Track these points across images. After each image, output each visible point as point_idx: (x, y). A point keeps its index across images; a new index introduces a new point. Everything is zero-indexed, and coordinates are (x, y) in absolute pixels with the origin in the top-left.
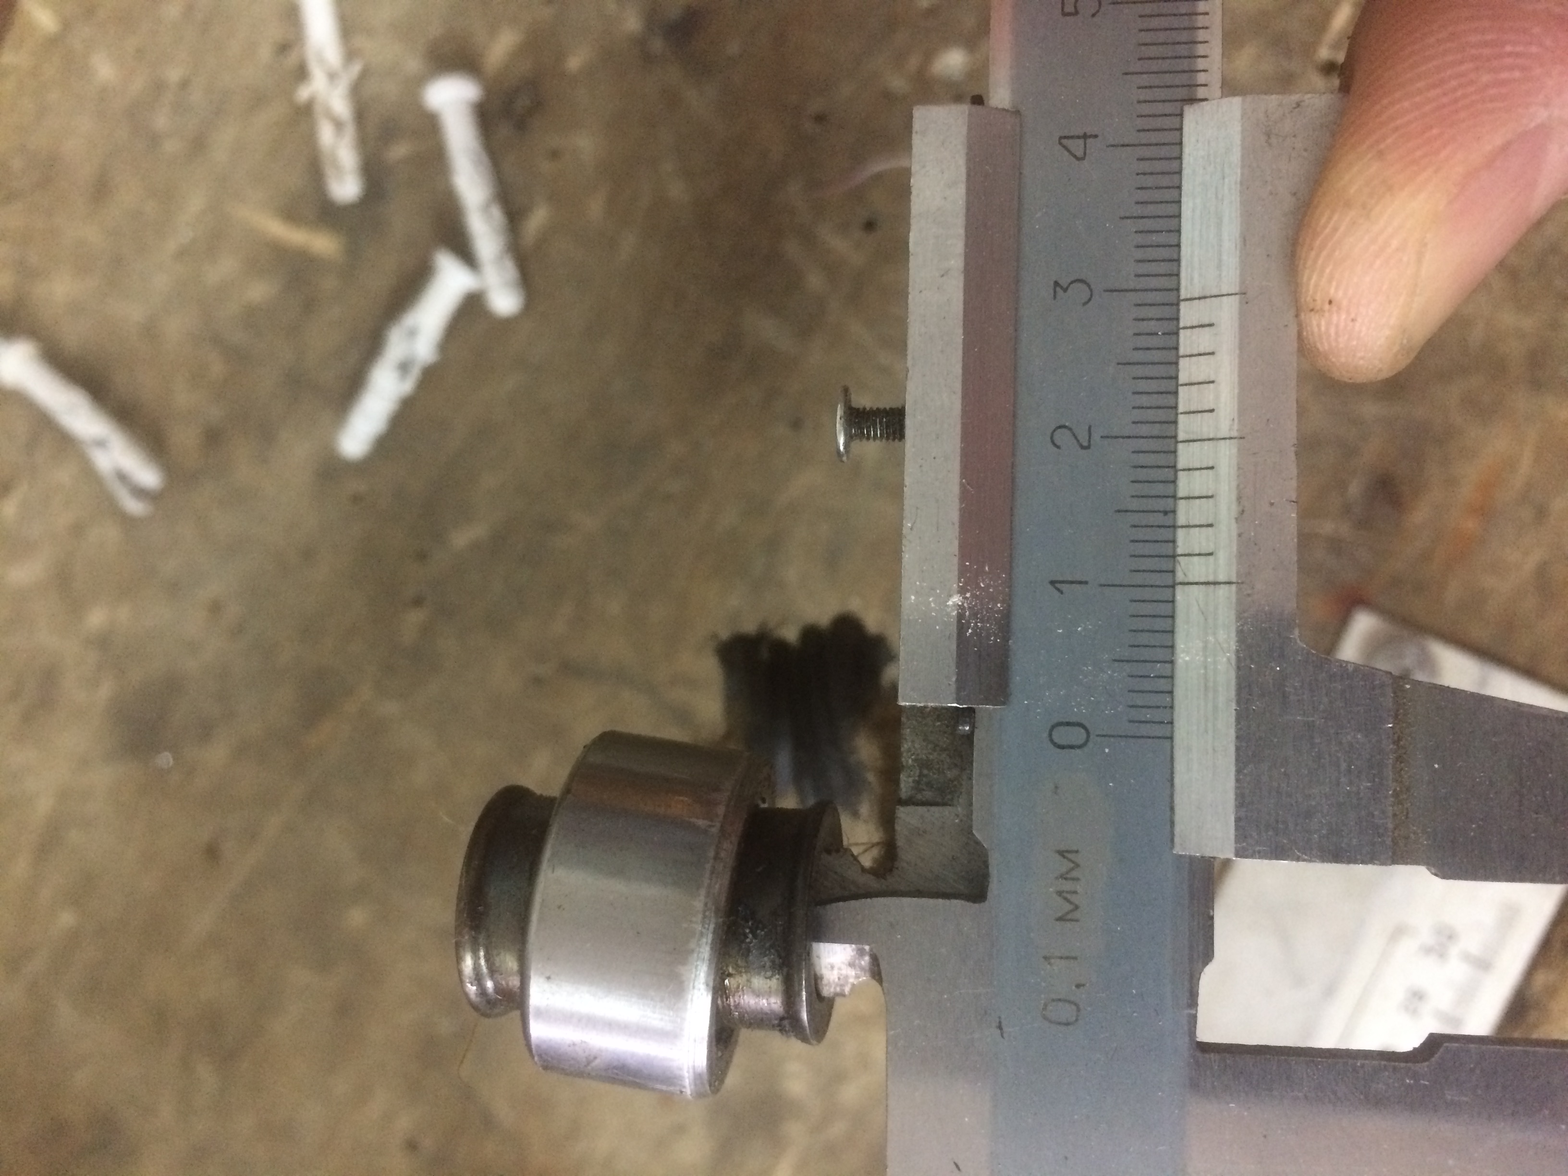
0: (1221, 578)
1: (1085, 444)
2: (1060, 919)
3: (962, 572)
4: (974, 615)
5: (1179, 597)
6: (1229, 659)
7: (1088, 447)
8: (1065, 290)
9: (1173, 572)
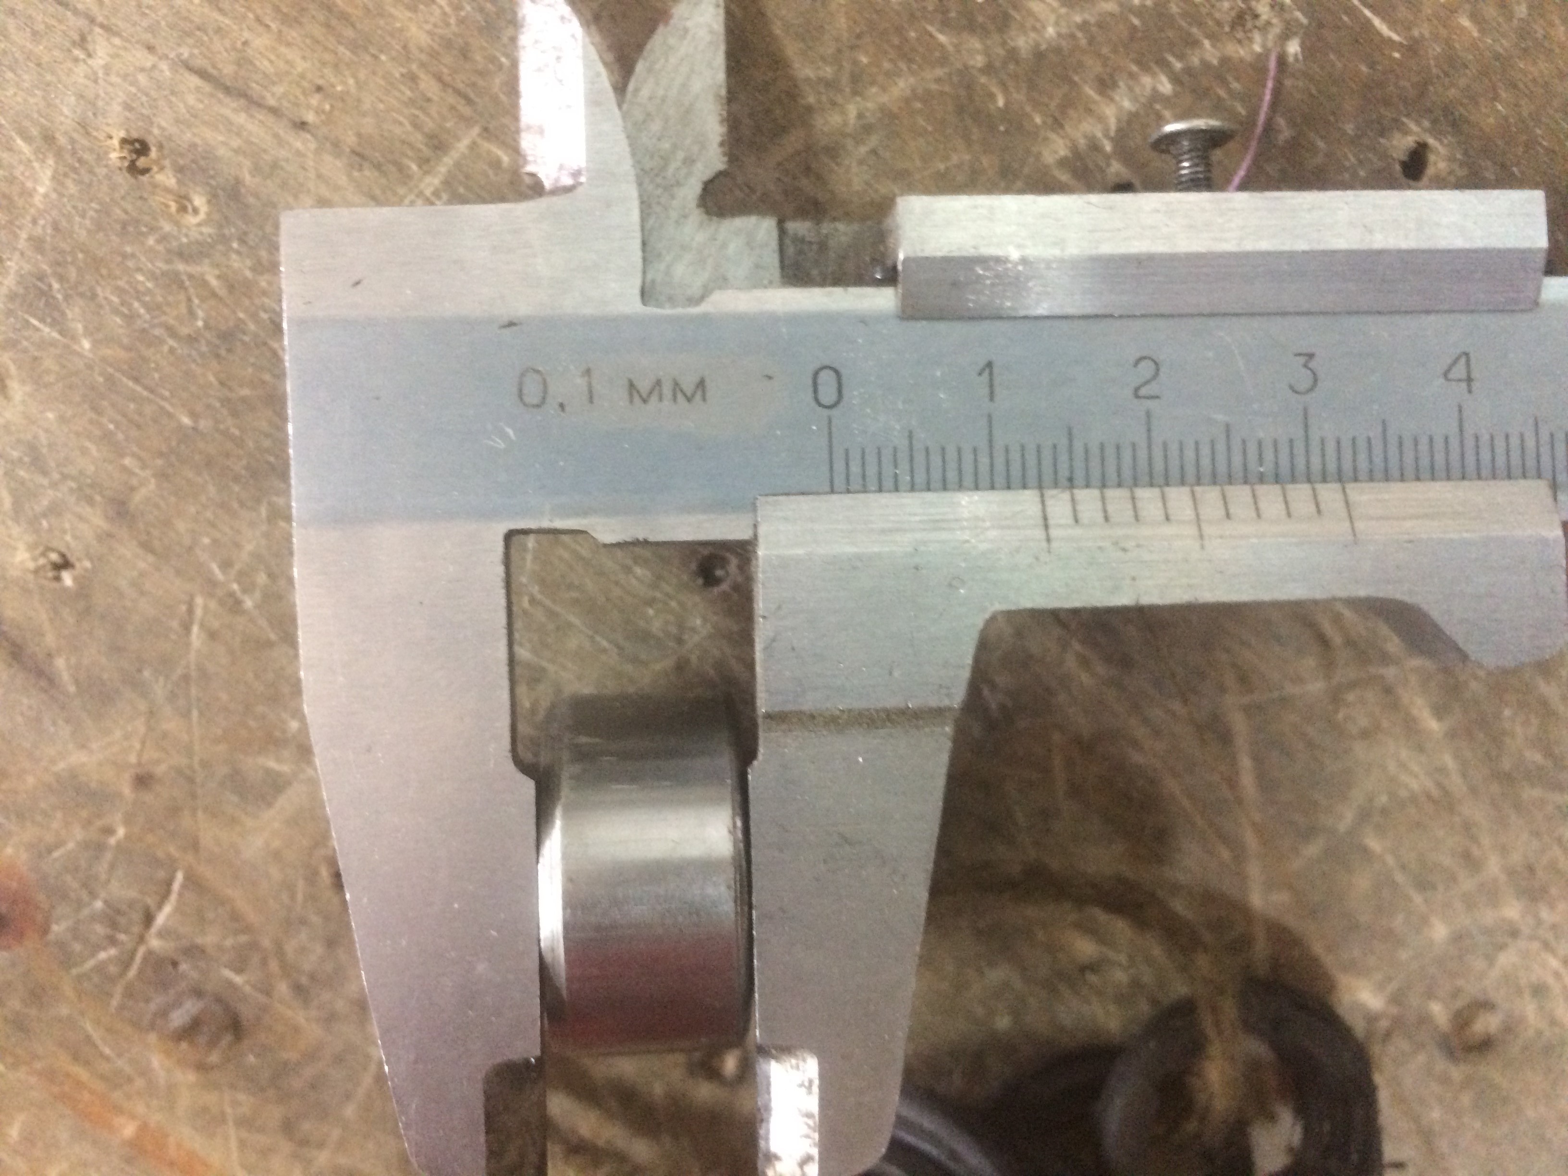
0: (1054, 532)
2: (631, 385)
5: (1027, 492)
6: (967, 542)
7: (1137, 395)
8: (1305, 366)
9: (1054, 487)
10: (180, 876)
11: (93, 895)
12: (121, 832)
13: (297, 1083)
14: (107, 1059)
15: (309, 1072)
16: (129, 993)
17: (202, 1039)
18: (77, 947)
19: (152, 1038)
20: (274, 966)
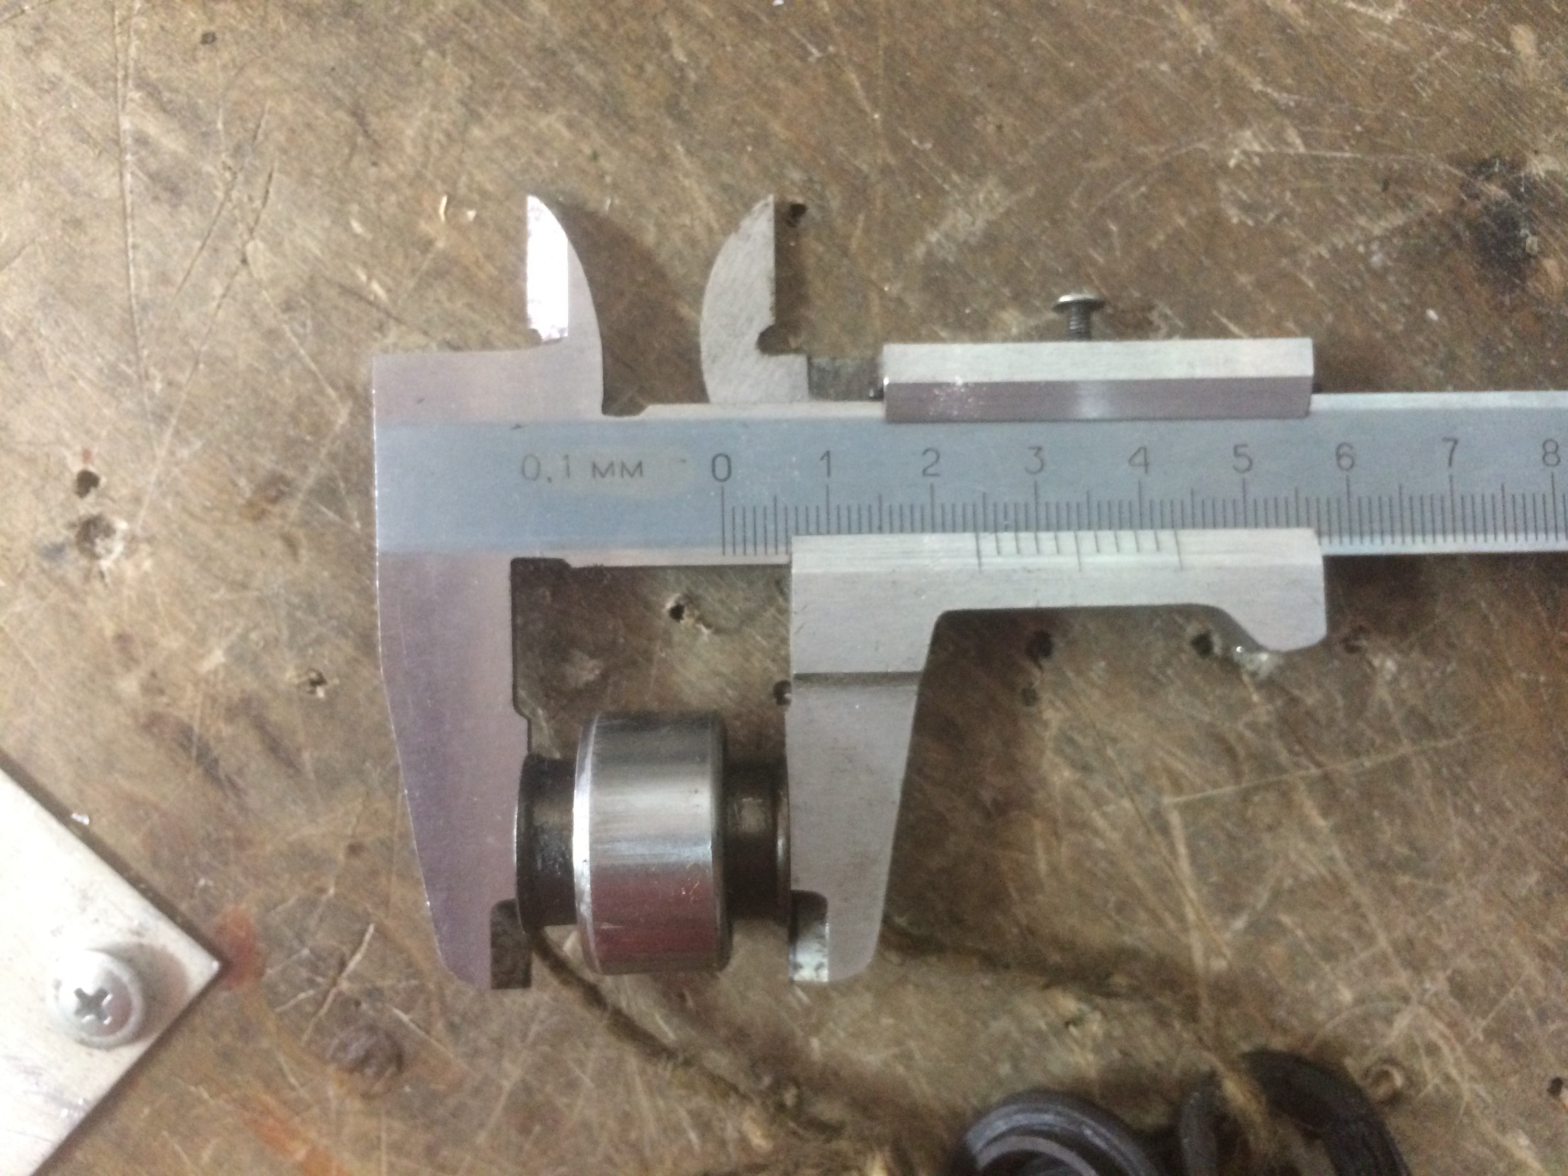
1: (927, 472)
4: (949, 395)
5: (967, 534)
7: (924, 474)
8: (1036, 455)
9: (985, 530)
10: (371, 929)
11: (302, 942)
12: (332, 891)
13: (441, 1112)
14: (292, 1088)
15: (452, 1102)
16: (319, 1029)
17: (369, 1072)
18: (283, 988)
19: (331, 1069)
20: (435, 1007)
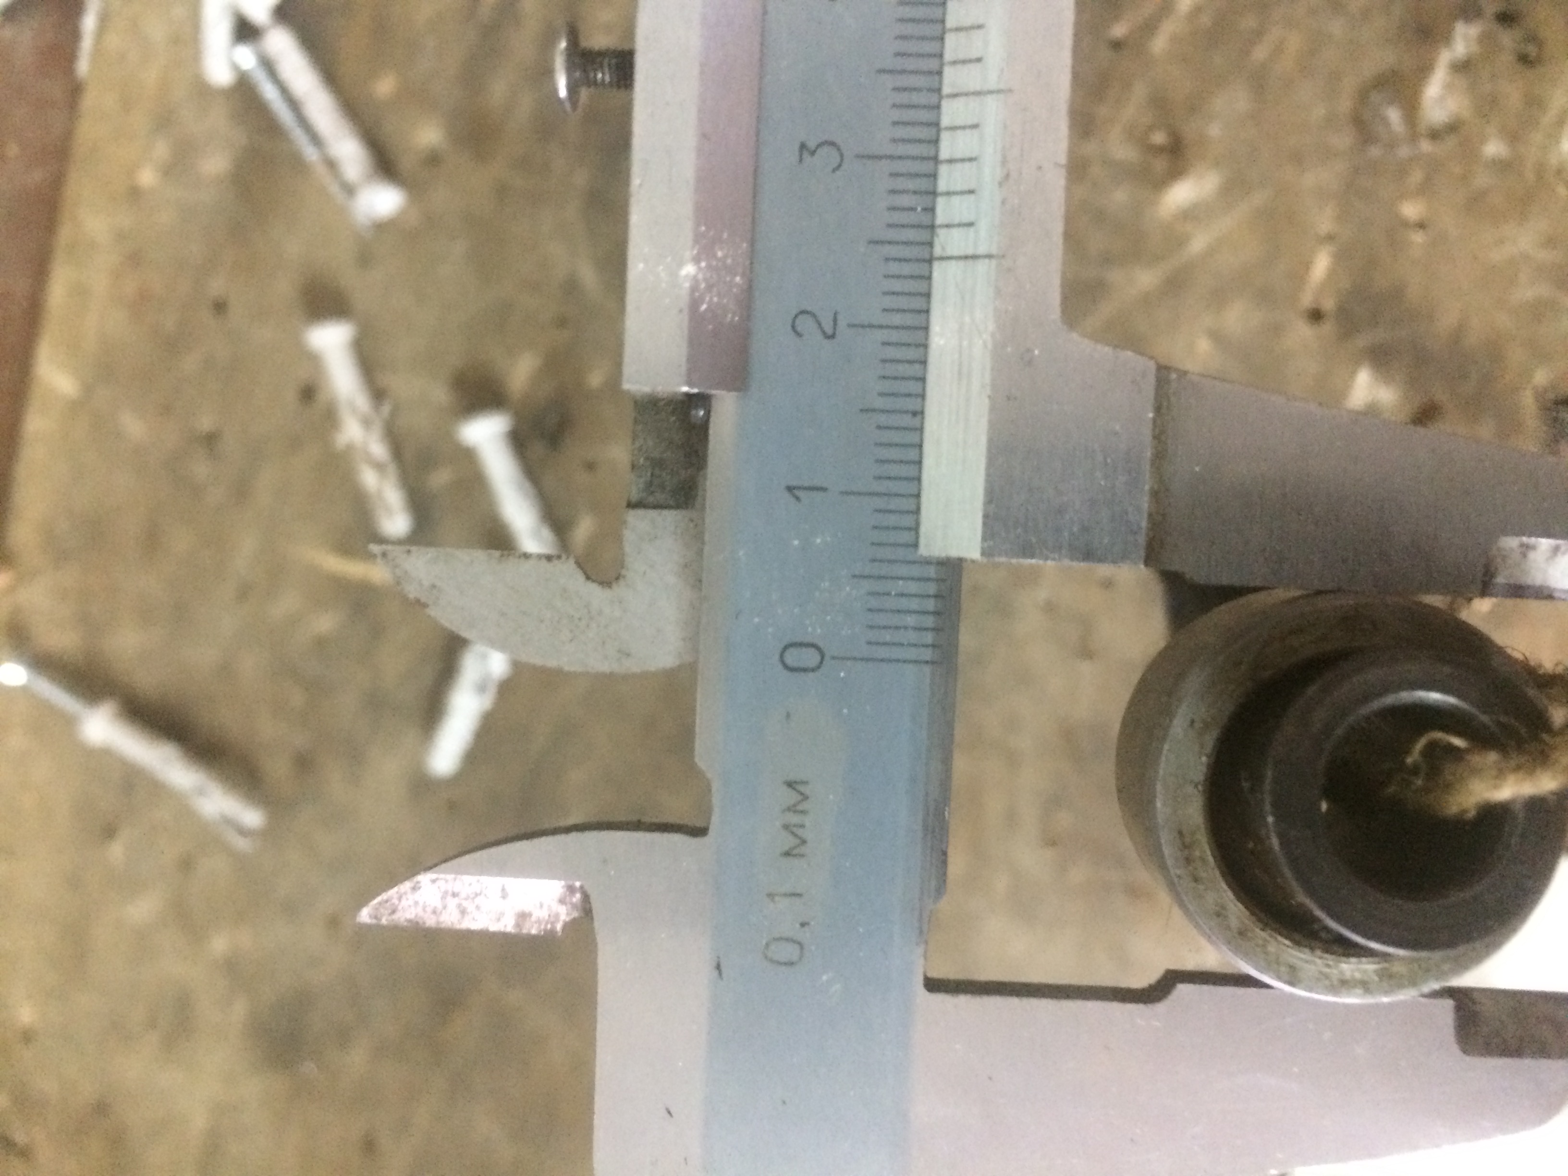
0: (982, 250)
1: (829, 331)
2: (787, 854)
3: (698, 238)
4: (709, 287)
5: (935, 274)
6: (985, 343)
7: (832, 336)
8: (813, 153)
9: (931, 244)
